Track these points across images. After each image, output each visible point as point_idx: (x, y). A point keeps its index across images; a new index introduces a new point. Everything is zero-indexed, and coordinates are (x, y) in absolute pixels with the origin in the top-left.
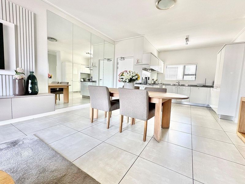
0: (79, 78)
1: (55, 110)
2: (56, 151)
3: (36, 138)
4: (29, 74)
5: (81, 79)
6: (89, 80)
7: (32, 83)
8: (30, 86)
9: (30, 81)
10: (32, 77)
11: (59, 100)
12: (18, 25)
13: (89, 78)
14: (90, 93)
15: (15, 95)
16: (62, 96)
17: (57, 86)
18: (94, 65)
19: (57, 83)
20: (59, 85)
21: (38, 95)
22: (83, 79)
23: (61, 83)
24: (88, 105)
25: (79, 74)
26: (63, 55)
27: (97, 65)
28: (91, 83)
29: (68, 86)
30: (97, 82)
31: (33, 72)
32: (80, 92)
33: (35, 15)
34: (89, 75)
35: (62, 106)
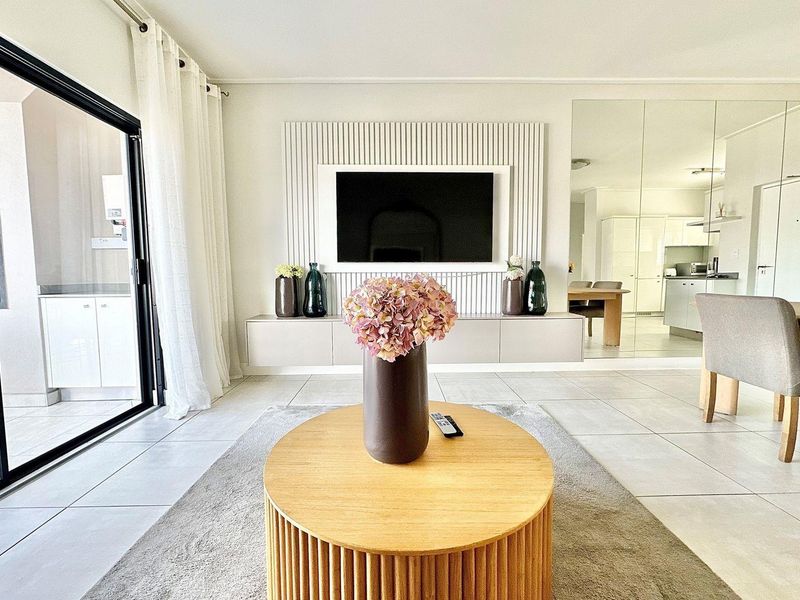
0: (657, 265)
1: (582, 361)
2: (591, 456)
3: (545, 414)
4: (530, 267)
5: (666, 266)
6: (702, 270)
7: (534, 288)
8: (531, 293)
9: (532, 283)
10: (536, 275)
11: (590, 335)
12: (516, 165)
13: (704, 264)
14: (702, 319)
15: (505, 313)
16: (598, 323)
17: (587, 294)
18: (730, 209)
19: (585, 285)
20: (591, 290)
21: (546, 316)
22: (676, 267)
23: (597, 285)
24: (694, 364)
25: (661, 251)
26: (604, 199)
27: (745, 209)
28: (710, 282)
29: (619, 296)
30: (743, 276)
31: (538, 263)
32: (660, 314)
33: (546, 127)
34: (702, 250)
35: (599, 352)
